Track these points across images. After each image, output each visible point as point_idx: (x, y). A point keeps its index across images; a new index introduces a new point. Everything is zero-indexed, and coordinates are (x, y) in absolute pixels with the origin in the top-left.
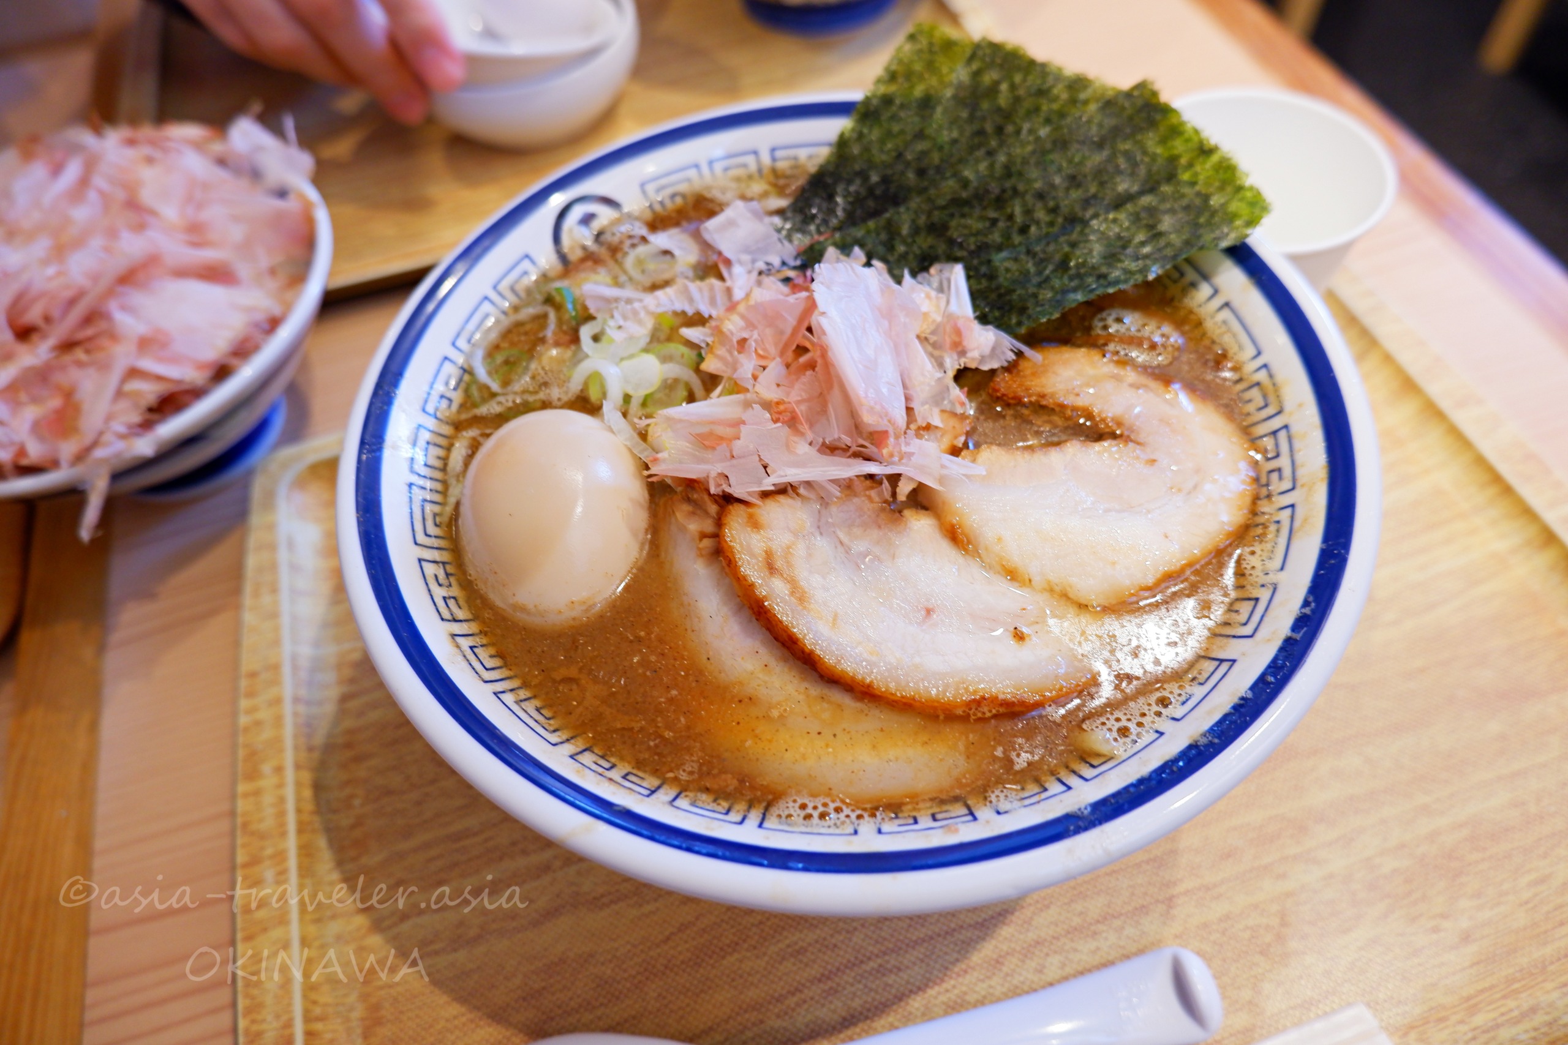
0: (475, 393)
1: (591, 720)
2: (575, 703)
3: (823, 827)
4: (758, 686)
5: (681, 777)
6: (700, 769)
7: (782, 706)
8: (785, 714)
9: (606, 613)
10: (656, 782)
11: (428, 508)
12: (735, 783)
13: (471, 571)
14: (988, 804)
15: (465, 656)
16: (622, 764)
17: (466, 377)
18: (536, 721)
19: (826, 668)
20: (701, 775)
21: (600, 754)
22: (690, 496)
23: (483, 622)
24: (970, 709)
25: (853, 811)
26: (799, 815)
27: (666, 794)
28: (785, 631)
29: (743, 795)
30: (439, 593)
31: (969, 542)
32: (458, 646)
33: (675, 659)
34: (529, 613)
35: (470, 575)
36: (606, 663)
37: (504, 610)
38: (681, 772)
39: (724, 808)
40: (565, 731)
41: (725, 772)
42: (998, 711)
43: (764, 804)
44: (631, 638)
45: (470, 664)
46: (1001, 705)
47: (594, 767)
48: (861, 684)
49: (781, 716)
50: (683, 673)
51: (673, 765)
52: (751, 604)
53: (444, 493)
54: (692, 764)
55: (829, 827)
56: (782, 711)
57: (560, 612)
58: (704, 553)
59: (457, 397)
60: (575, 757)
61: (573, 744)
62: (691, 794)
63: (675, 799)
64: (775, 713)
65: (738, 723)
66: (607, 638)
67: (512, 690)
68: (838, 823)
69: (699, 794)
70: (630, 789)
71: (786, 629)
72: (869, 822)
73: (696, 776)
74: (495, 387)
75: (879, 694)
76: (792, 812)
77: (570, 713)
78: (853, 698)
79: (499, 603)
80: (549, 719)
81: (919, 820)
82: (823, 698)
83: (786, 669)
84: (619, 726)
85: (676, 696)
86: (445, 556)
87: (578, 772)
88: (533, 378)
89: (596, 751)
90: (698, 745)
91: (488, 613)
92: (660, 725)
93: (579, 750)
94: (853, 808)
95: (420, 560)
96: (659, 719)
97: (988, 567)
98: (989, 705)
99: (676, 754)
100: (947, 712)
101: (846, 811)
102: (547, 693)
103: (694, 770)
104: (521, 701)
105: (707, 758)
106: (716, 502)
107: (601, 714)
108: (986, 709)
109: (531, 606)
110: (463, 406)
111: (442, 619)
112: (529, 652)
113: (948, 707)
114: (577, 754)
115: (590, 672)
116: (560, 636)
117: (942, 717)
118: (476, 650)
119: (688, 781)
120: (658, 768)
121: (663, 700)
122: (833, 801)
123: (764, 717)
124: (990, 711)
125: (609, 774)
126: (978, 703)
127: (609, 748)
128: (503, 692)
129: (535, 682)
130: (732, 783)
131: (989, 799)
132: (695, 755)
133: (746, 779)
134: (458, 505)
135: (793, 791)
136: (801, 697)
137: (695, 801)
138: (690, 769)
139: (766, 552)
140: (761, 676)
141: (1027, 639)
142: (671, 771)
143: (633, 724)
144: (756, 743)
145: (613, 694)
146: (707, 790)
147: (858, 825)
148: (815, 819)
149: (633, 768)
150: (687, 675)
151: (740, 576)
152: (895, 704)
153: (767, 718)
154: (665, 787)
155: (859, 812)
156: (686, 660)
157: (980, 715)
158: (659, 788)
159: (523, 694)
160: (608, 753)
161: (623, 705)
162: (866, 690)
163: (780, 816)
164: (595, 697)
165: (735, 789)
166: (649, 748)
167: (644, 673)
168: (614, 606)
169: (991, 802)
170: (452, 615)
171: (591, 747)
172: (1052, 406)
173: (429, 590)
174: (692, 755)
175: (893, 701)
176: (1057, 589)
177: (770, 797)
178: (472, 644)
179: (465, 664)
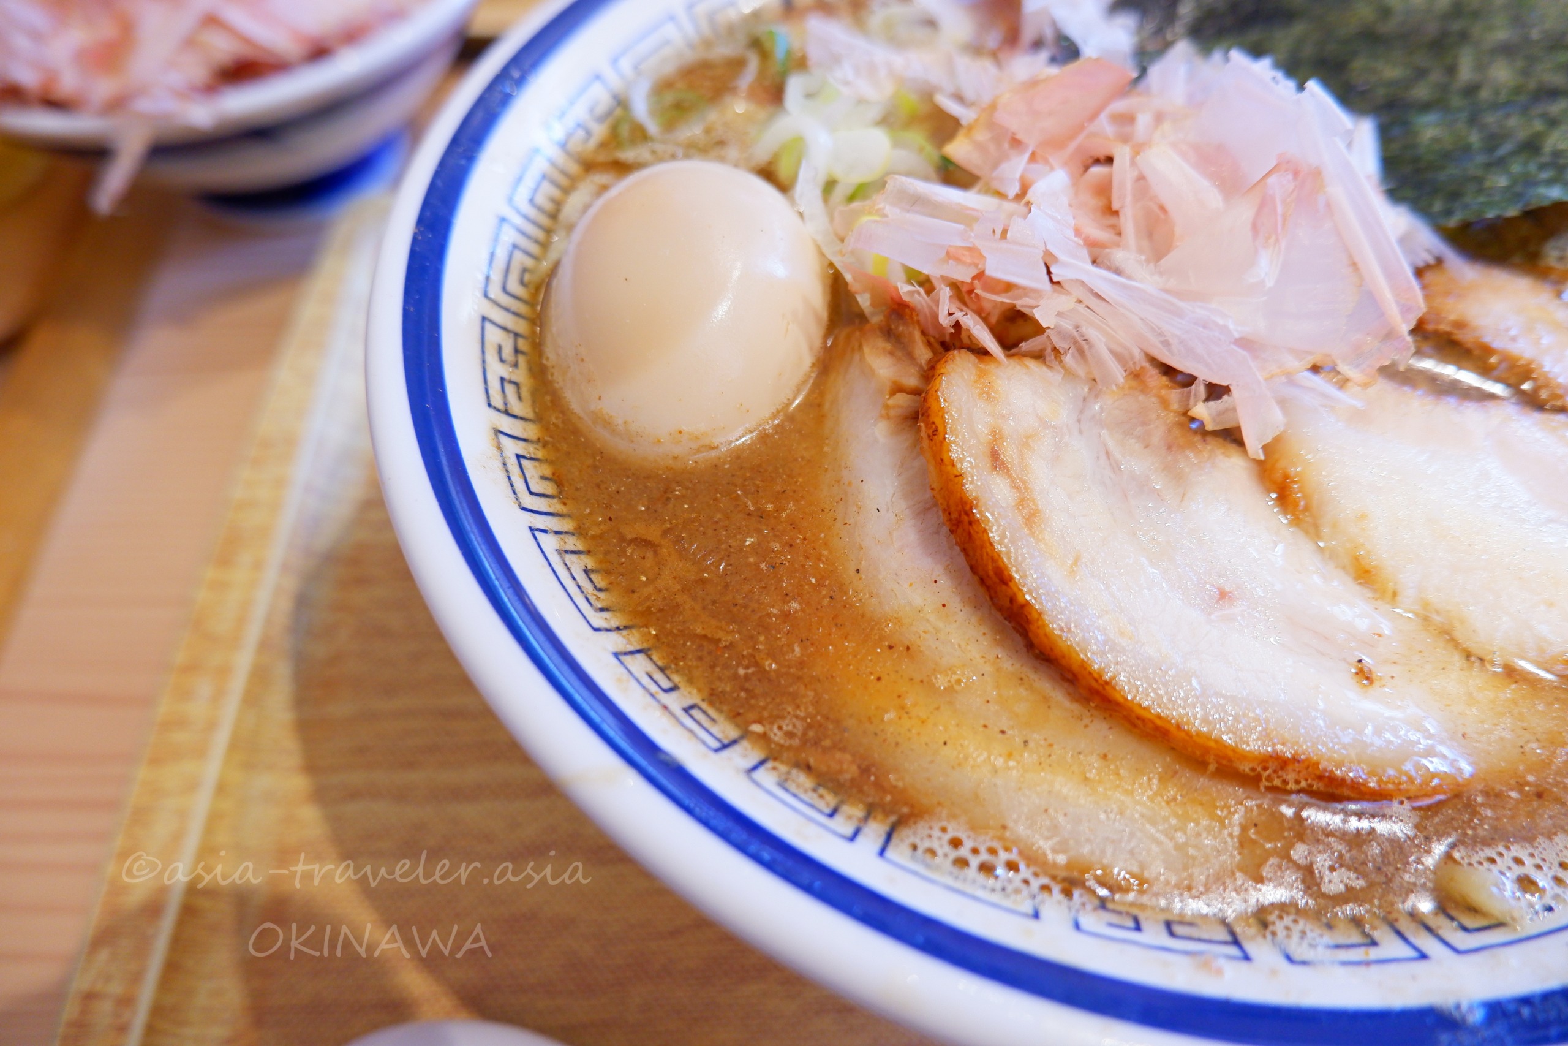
0: (625, 131)
1: (661, 610)
2: (644, 579)
3: (984, 887)
4: (925, 632)
5: (772, 736)
6: (804, 734)
7: (955, 673)
8: (957, 687)
9: (724, 463)
10: (733, 733)
11: (519, 256)
12: (854, 769)
13: (550, 352)
14: (1269, 936)
15: (504, 464)
16: (689, 689)
17: (619, 112)
18: (579, 587)
19: (1046, 635)
20: (804, 741)
21: (660, 663)
22: (893, 327)
23: (546, 429)
24: (1265, 769)
25: (1036, 875)
26: (946, 855)
27: (744, 755)
28: (993, 560)
29: (861, 791)
30: (496, 370)
31: (1307, 508)
32: (499, 448)
33: (807, 557)
34: (613, 431)
35: (548, 359)
36: (704, 533)
37: (580, 418)
38: (775, 729)
39: (828, 804)
40: (618, 615)
41: (843, 750)
42: (1311, 786)
43: (893, 818)
44: (752, 508)
45: (509, 478)
46: (1320, 778)
47: (646, 681)
48: (1096, 675)
49: (950, 689)
50: (813, 581)
51: (766, 714)
52: (948, 506)
53: (545, 245)
54: (794, 720)
55: (993, 890)
56: (953, 681)
57: (659, 441)
58: (892, 413)
59: (600, 131)
60: (622, 658)
61: (624, 637)
62: (783, 768)
63: (755, 768)
64: (941, 682)
65: (879, 679)
66: (716, 499)
67: (557, 533)
68: (1010, 888)
69: (794, 772)
70: (691, 731)
71: (995, 558)
72: (1059, 902)
73: (796, 742)
74: (653, 127)
75: (1121, 700)
76: (935, 845)
77: (633, 592)
78: (1069, 694)
79: (575, 406)
80: (600, 590)
81: (1144, 924)
82: (1021, 679)
83: (974, 619)
84: (699, 631)
85: (796, 611)
86: (521, 327)
87: (619, 680)
88: (708, 131)
89: (655, 657)
90: (811, 694)
91: (557, 418)
92: (761, 647)
93: (631, 648)
94: (1038, 870)
95: (484, 319)
96: (762, 638)
97: (1328, 555)
98: (1299, 772)
99: (773, 699)
100: (1224, 762)
101: (1025, 872)
102: (607, 553)
103: (795, 731)
104: (566, 552)
105: (819, 718)
106: (929, 344)
107: (678, 606)
108: (1291, 777)
109: (619, 421)
110: (603, 145)
111: (490, 405)
112: (598, 486)
113: (1230, 754)
114: (626, 654)
115: (678, 540)
116: (648, 477)
117: (1212, 767)
118: (524, 462)
119: (782, 746)
120: (741, 711)
121: (775, 611)
122: (1007, 849)
123: (922, 681)
124: (1297, 782)
125: (666, 698)
126: (1282, 763)
127: (676, 659)
128: (545, 531)
129: (594, 531)
130: (851, 771)
131: (1271, 928)
132: (802, 708)
133: (873, 769)
134: (556, 265)
135: (945, 813)
136: (988, 669)
137: (786, 780)
138: (790, 728)
139: (994, 433)
140: (932, 618)
141: (1377, 684)
142: (759, 721)
143: (720, 634)
144: (900, 718)
145: (703, 581)
146: (808, 768)
147: (1043, 902)
148: (972, 872)
149: (703, 700)
150: (820, 584)
151: (945, 458)
152: (1139, 722)
153: (927, 684)
154: (745, 744)
155: (1045, 880)
156: (823, 563)
157: (1277, 782)
158: (734, 742)
159: (572, 543)
160: (673, 666)
161: (714, 602)
162: (1100, 688)
163: (915, 847)
164: (675, 578)
165: (852, 780)
166: (736, 676)
167: (757, 565)
168: (738, 457)
169: (1274, 934)
170: (506, 404)
171: (649, 649)
172: (1469, 345)
173: (484, 362)
174: (798, 707)
175: (1138, 718)
176: (1437, 619)
177: (905, 810)
178: (521, 453)
179: (502, 476)
